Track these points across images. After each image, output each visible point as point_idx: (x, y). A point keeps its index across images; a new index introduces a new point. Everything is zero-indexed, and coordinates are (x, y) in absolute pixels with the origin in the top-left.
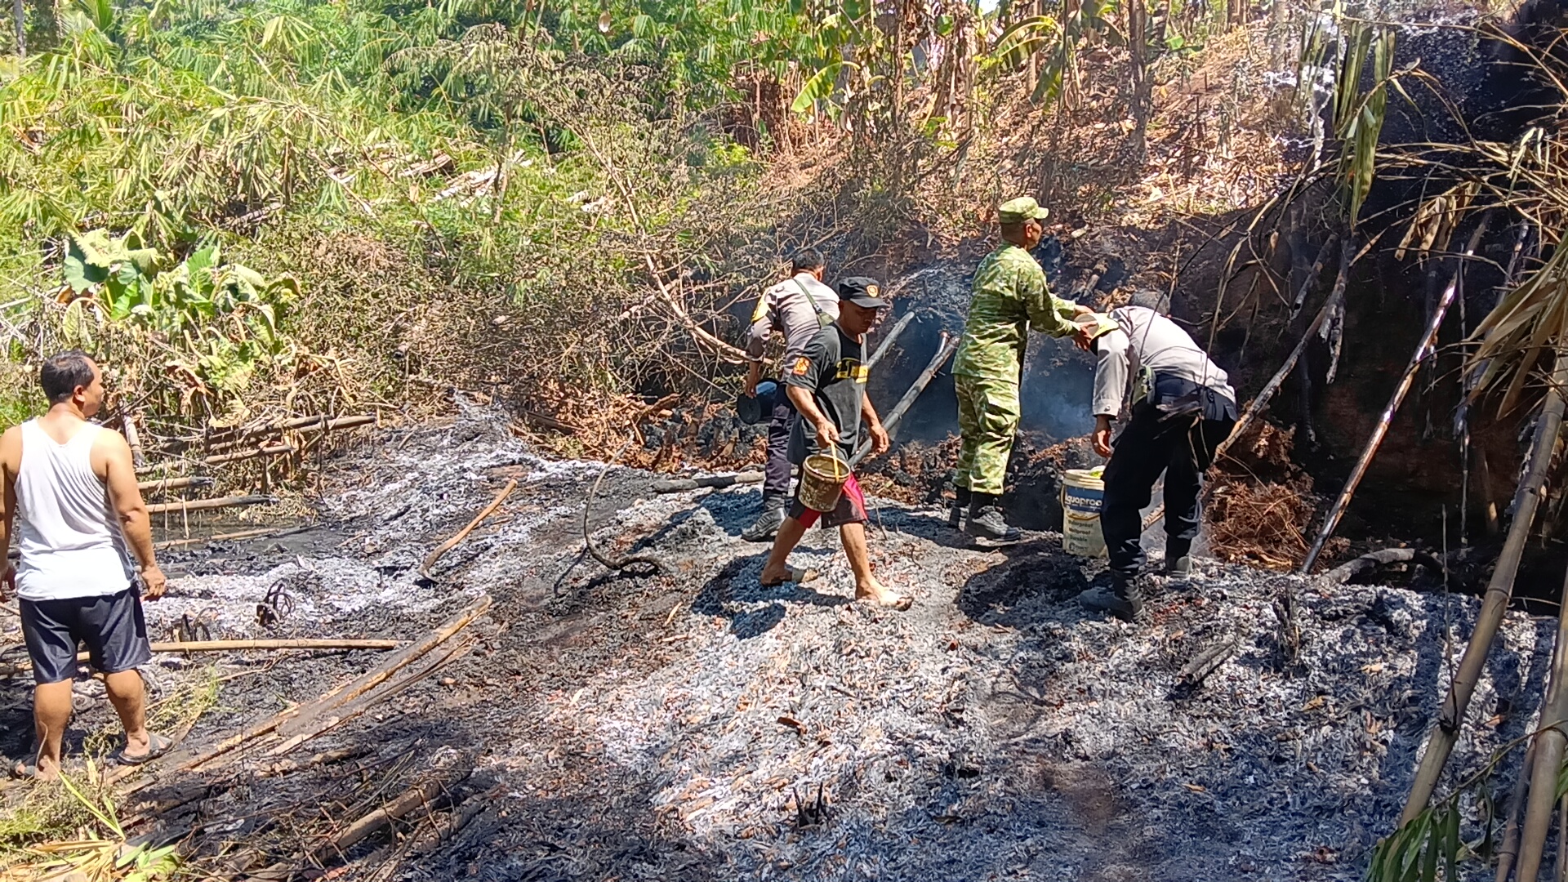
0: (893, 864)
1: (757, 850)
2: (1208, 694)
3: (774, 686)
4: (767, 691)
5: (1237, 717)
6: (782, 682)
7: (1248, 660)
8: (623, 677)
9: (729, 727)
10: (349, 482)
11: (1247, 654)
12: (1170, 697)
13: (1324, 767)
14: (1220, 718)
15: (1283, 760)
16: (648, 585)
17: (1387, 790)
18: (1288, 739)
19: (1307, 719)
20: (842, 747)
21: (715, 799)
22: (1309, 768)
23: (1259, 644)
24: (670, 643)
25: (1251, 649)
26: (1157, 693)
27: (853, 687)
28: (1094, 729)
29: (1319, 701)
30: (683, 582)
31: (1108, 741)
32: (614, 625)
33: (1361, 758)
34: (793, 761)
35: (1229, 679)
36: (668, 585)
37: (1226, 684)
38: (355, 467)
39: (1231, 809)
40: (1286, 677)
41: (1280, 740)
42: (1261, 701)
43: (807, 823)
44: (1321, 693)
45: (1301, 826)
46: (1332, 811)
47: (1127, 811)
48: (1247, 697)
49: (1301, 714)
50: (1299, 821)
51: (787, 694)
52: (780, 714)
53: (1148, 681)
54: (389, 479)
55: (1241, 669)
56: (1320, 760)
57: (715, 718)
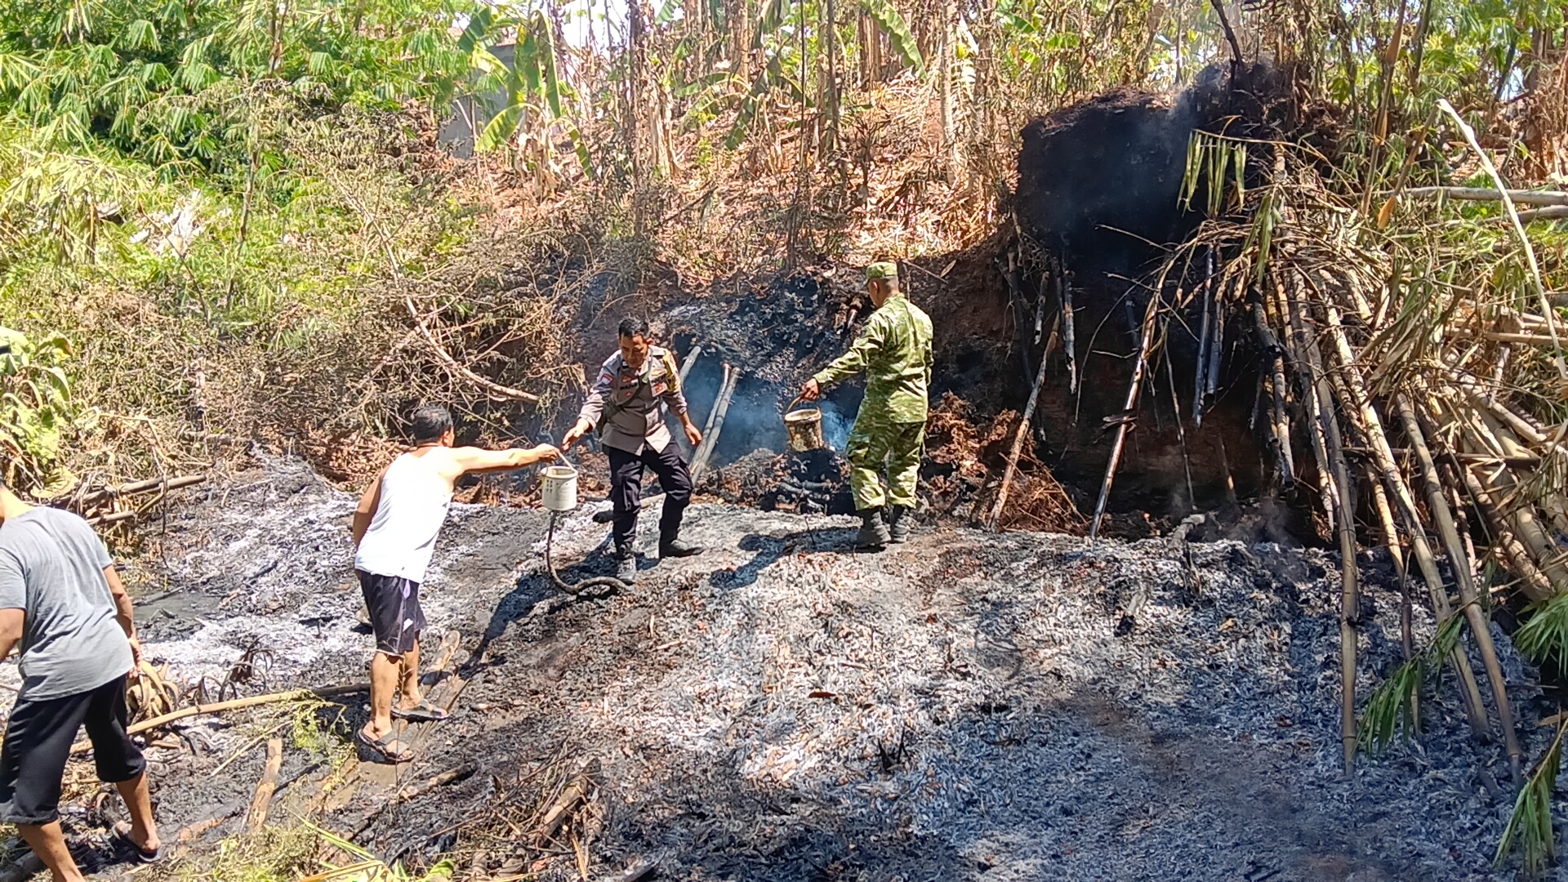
0: (980, 781)
1: (862, 791)
2: (1144, 629)
3: (787, 671)
4: (785, 675)
5: (1172, 642)
6: (793, 666)
7: (1161, 601)
8: (638, 683)
9: (770, 707)
10: (186, 544)
11: (1159, 597)
12: (1117, 635)
13: (1251, 666)
14: (1159, 644)
15: (1219, 667)
16: (612, 603)
17: (1300, 674)
18: (1217, 651)
19: (1226, 636)
20: (884, 706)
21: (797, 761)
22: (1241, 668)
23: (1164, 589)
24: (666, 650)
25: (1161, 593)
26: (1105, 631)
27: (862, 660)
28: (1073, 665)
29: (1230, 623)
30: (645, 599)
31: (1089, 673)
32: (599, 642)
33: (1273, 657)
34: (846, 724)
35: (1153, 616)
36: (630, 602)
37: (1154, 620)
38: (181, 529)
39: (1203, 703)
40: (1196, 609)
41: (1211, 653)
42: (1186, 628)
43: (891, 765)
44: (1229, 617)
45: (1258, 706)
46: (1272, 694)
47: (1130, 717)
48: (1174, 627)
49: (1220, 633)
50: (1254, 703)
51: (802, 676)
52: (809, 692)
53: (1096, 626)
54: (228, 539)
55: (1160, 608)
56: (1247, 662)
57: (755, 702)
